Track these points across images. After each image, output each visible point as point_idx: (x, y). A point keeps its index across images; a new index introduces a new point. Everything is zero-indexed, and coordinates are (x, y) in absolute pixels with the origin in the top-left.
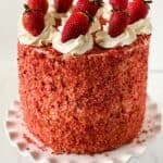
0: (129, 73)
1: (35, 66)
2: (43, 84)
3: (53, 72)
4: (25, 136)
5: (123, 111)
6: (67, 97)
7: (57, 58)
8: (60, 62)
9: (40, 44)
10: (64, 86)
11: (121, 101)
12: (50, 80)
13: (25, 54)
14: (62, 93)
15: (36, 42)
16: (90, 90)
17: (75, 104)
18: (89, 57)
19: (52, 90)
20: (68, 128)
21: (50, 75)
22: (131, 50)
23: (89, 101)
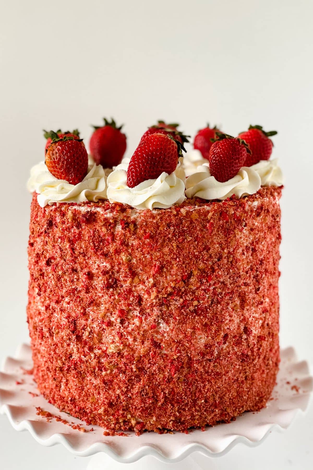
0: (254, 250)
1: (72, 242)
2: (90, 276)
3: (112, 248)
4: (41, 411)
5: (247, 331)
6: (140, 299)
7: (121, 216)
8: (126, 225)
9: (83, 198)
10: (134, 274)
11: (242, 307)
12: (106, 265)
13: (51, 224)
14: (130, 291)
15: (76, 196)
16: (186, 279)
17: (156, 311)
18: (183, 211)
19: (108, 286)
20: (141, 369)
21: (105, 255)
22: (256, 204)
23: (184, 305)
